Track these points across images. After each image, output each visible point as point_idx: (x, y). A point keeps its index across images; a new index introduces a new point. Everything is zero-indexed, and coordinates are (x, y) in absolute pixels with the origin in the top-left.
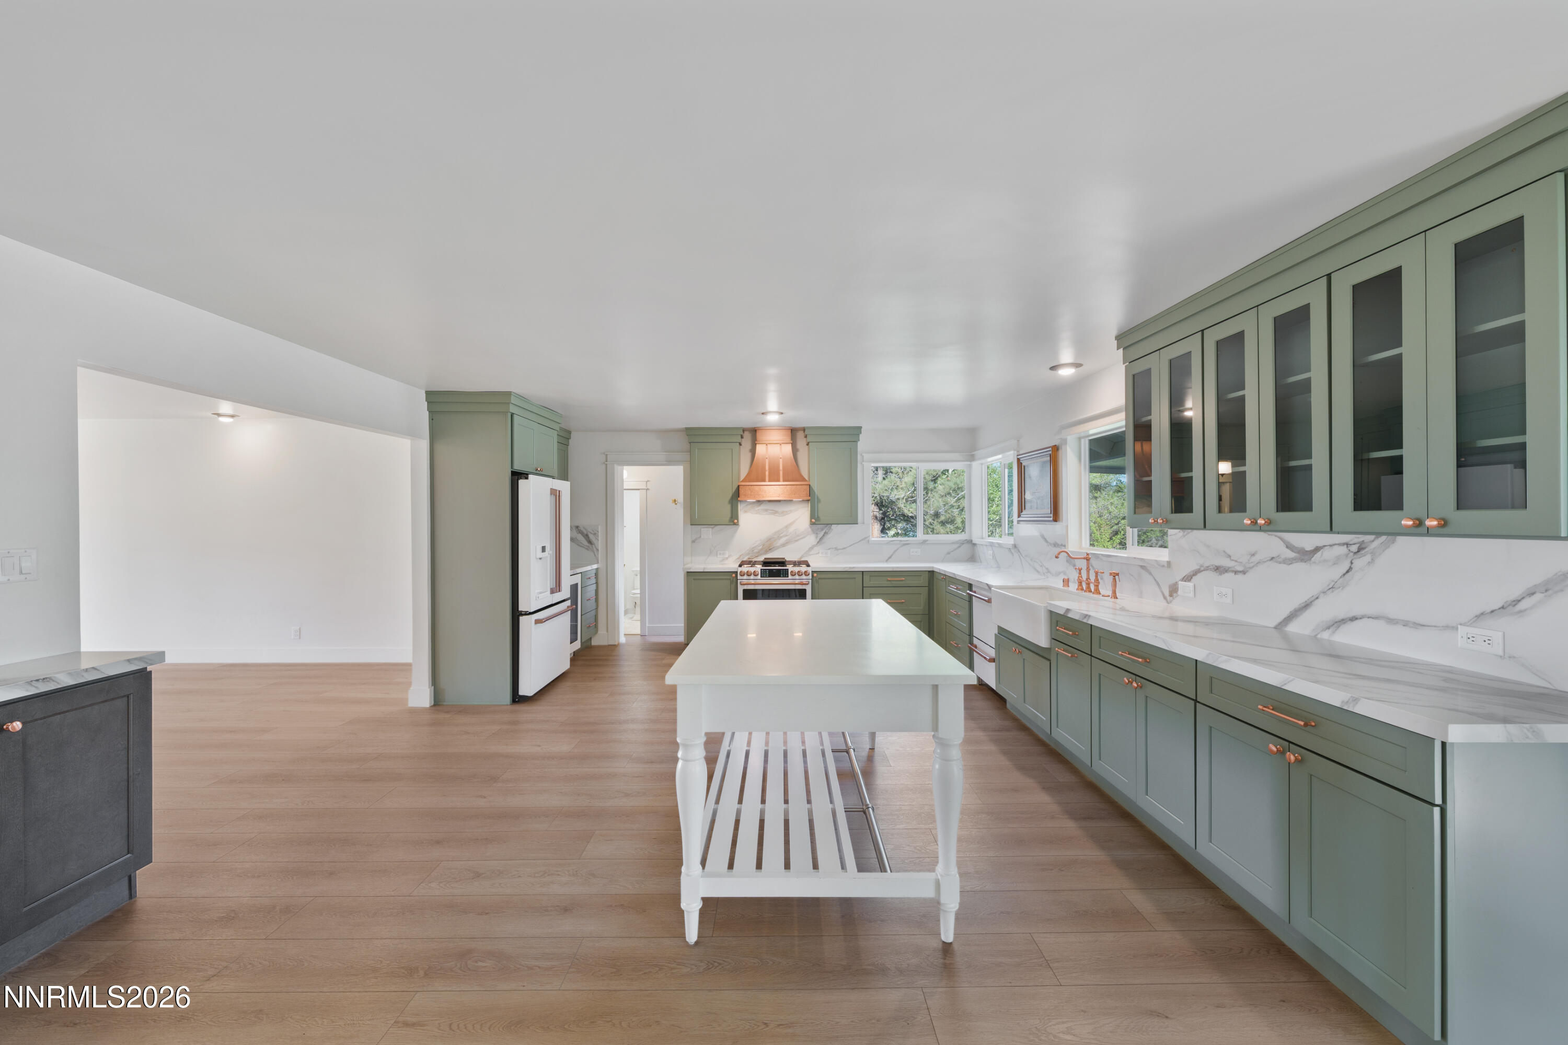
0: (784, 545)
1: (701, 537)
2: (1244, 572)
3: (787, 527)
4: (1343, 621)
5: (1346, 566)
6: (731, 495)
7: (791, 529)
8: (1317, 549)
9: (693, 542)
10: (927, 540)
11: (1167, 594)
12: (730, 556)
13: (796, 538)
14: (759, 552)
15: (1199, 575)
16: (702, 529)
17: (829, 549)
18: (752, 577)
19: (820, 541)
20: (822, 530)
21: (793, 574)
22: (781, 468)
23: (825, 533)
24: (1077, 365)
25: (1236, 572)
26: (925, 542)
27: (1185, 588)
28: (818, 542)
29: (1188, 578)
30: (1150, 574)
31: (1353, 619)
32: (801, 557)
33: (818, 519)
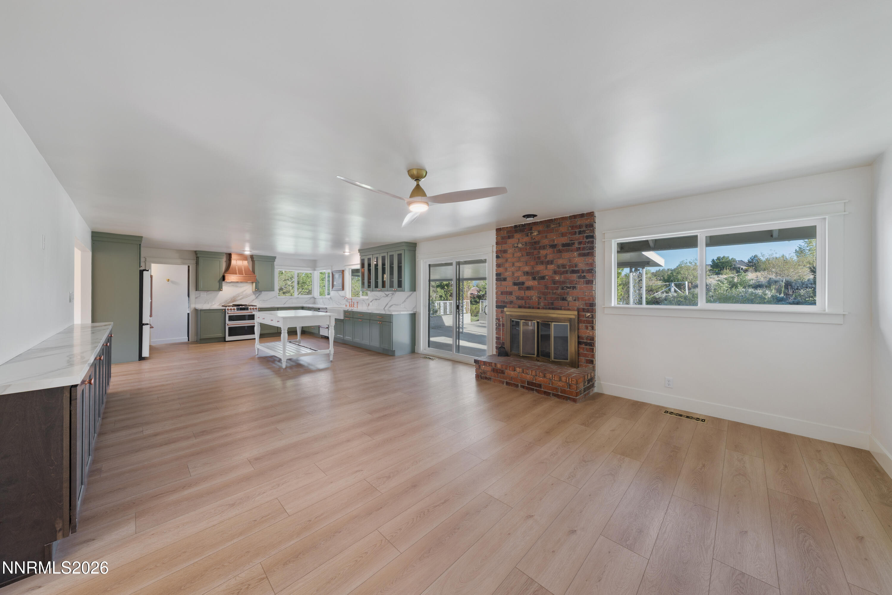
0: (241, 299)
1: (200, 296)
3: (243, 292)
4: (391, 306)
5: (392, 297)
6: (219, 279)
7: (244, 293)
9: (196, 298)
10: (298, 297)
11: (367, 305)
12: (215, 304)
13: (247, 296)
14: (229, 302)
15: (373, 301)
16: (201, 293)
17: (261, 300)
18: (233, 311)
19: (257, 298)
20: (258, 293)
21: (250, 309)
22: (243, 270)
23: (259, 294)
24: (349, 252)
25: (378, 300)
26: (298, 298)
27: (371, 304)
28: (256, 298)
30: (365, 302)
32: (249, 304)
33: (258, 289)
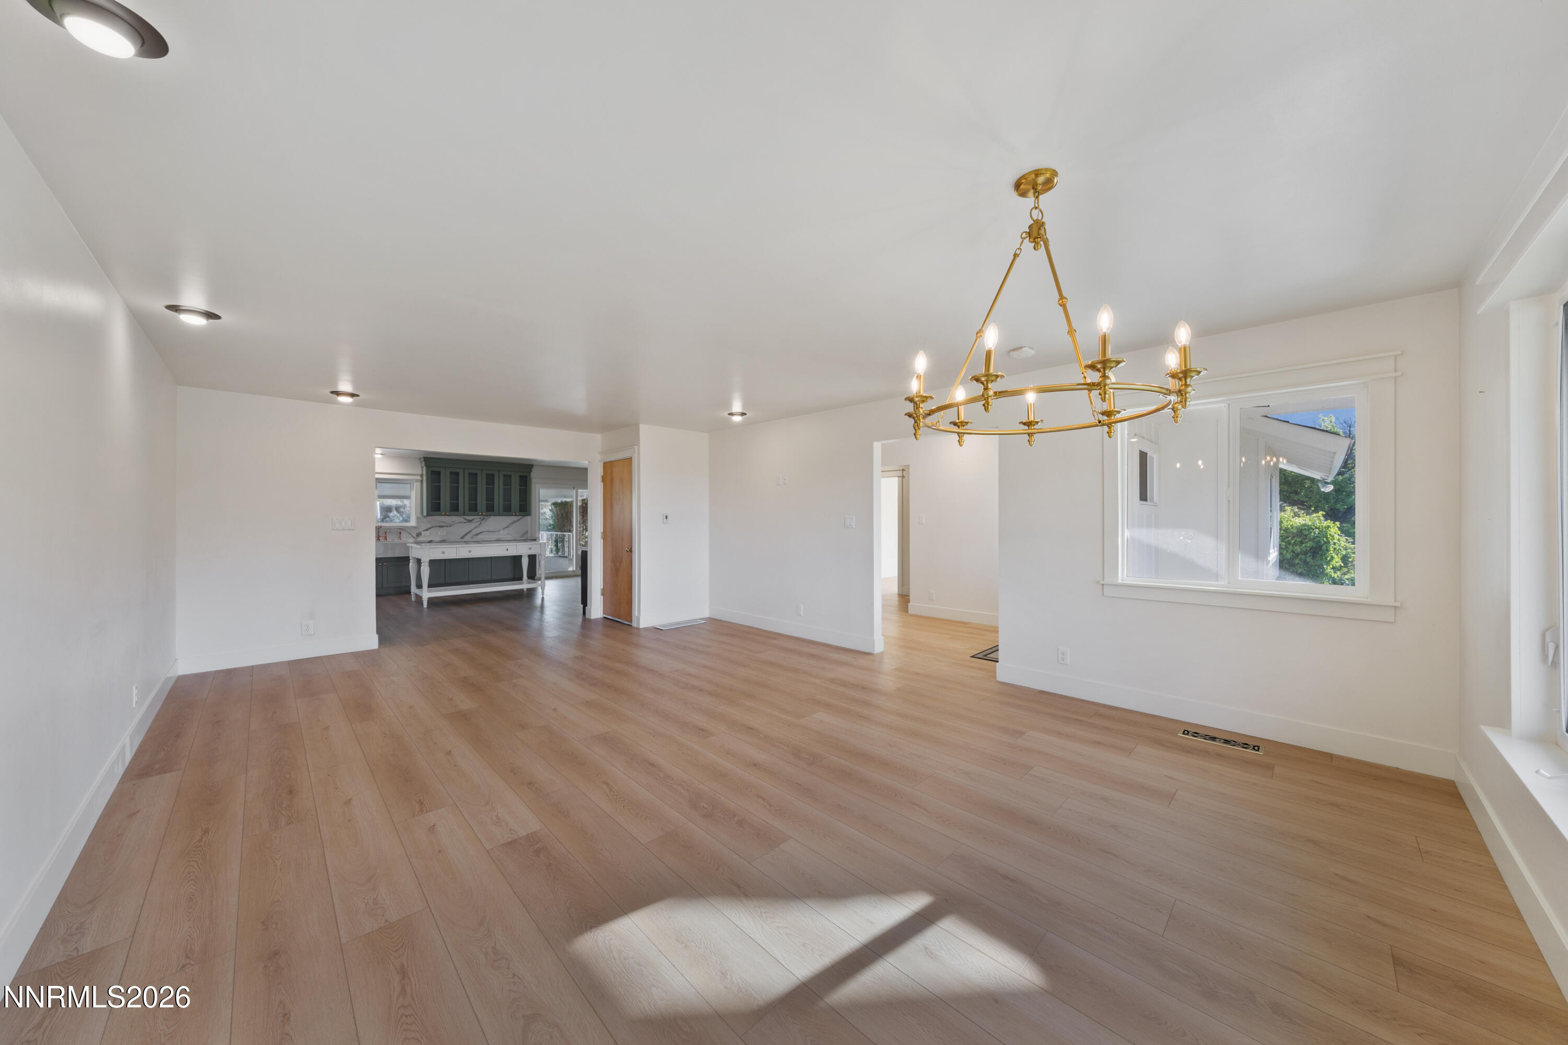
2: (450, 526)
4: (479, 534)
5: (479, 523)
8: (473, 520)
11: (415, 536)
25: (447, 527)
29: (427, 530)
30: (405, 531)
31: (481, 533)
